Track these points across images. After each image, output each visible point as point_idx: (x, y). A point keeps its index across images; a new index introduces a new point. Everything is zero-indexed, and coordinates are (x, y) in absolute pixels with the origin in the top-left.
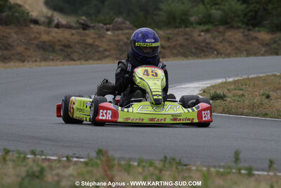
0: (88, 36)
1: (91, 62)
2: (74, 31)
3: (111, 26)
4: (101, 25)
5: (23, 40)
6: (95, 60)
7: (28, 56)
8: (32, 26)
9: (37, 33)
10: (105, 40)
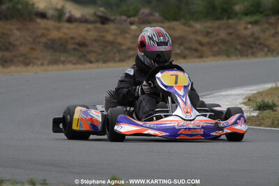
0: (108, 31)
1: (110, 64)
2: (90, 26)
3: (136, 19)
4: (124, 18)
5: (28, 38)
6: (115, 62)
7: (34, 58)
8: (39, 20)
9: (45, 29)
10: (128, 36)
